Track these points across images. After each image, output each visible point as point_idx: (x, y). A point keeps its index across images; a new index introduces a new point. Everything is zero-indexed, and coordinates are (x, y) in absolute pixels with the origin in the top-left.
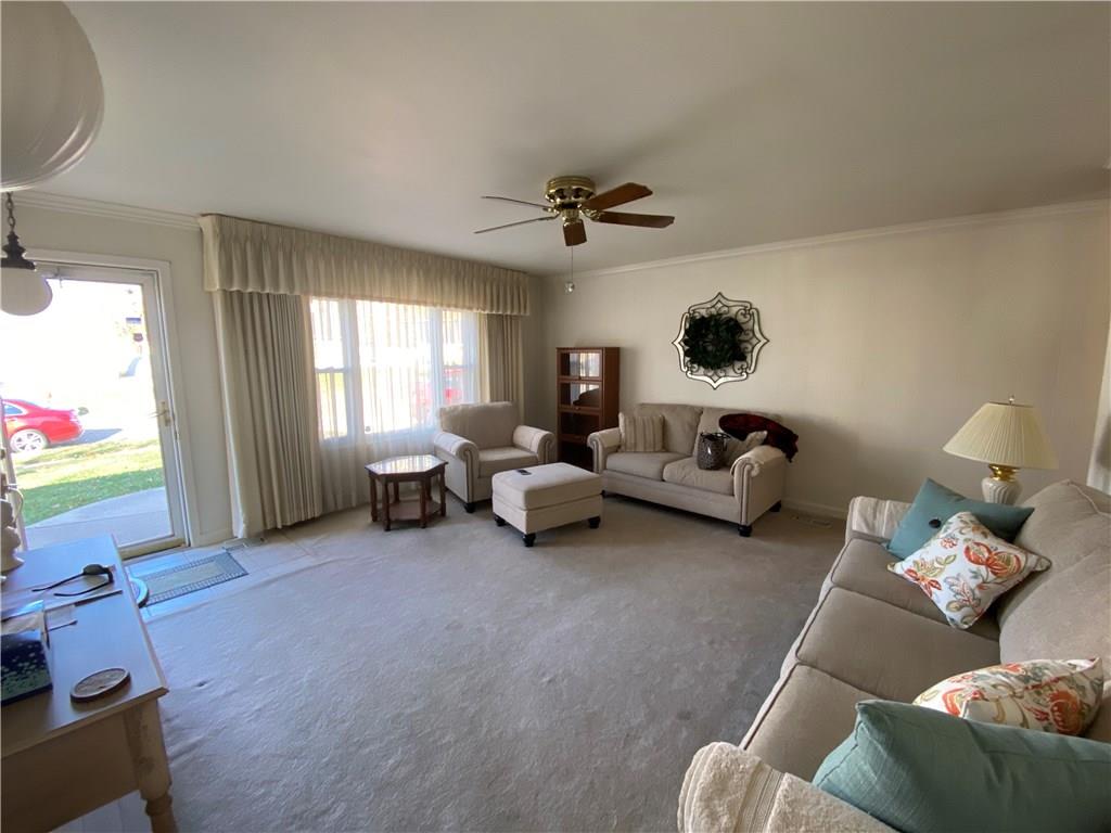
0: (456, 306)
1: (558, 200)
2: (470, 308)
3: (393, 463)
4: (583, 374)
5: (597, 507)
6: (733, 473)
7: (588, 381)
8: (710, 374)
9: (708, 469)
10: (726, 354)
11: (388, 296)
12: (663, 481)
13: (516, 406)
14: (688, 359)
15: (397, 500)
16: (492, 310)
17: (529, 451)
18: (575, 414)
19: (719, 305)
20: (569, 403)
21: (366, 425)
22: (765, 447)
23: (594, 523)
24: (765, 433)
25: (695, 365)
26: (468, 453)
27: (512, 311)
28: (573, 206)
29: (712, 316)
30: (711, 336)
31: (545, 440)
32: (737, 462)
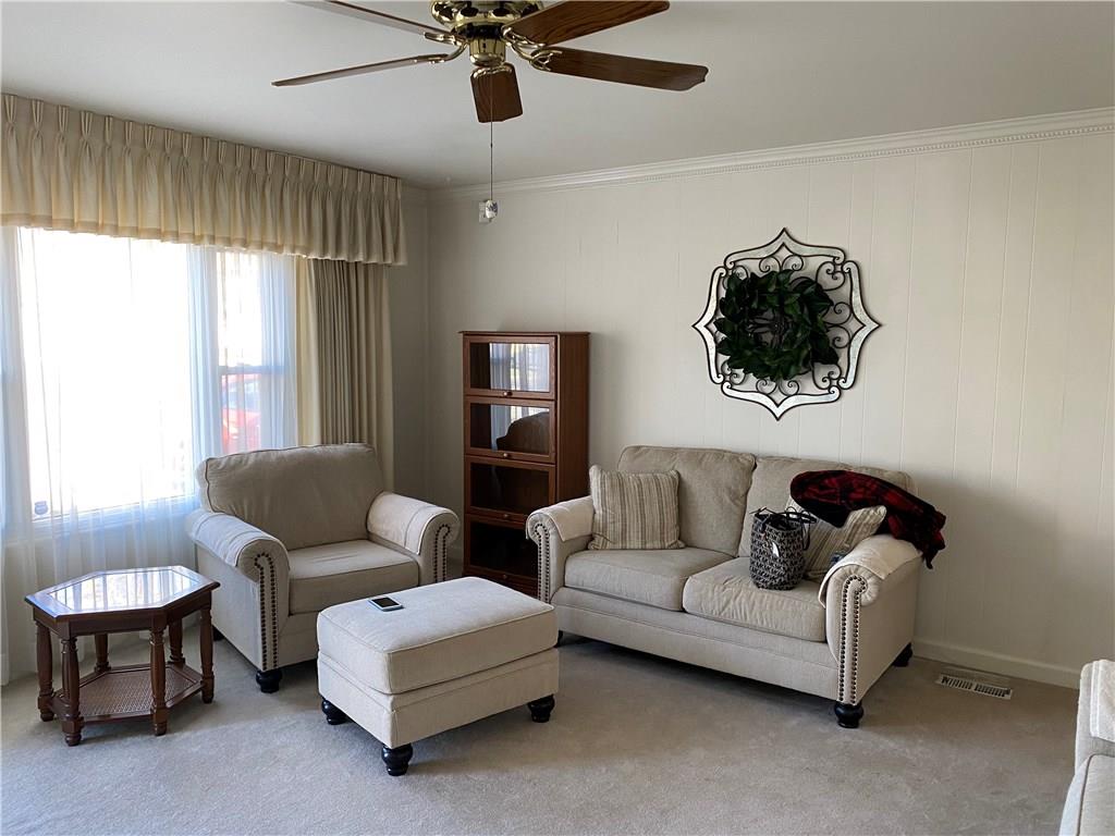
0: (245, 244)
1: (459, 17)
2: (277, 248)
3: (99, 581)
4: (516, 386)
5: (546, 675)
6: (824, 596)
7: (527, 398)
8: (768, 389)
9: (771, 587)
10: (800, 348)
11: (89, 218)
12: (683, 611)
13: (377, 455)
14: (723, 358)
15: (104, 668)
16: (324, 250)
17: (404, 551)
18: (500, 469)
19: (784, 253)
20: (490, 447)
21: (35, 499)
22: (885, 541)
23: (541, 710)
24: (882, 510)
25: (740, 372)
26: (263, 561)
27: (368, 255)
28: (491, 32)
29: (771, 275)
30: (769, 314)
31: (437, 528)
32: (834, 572)
